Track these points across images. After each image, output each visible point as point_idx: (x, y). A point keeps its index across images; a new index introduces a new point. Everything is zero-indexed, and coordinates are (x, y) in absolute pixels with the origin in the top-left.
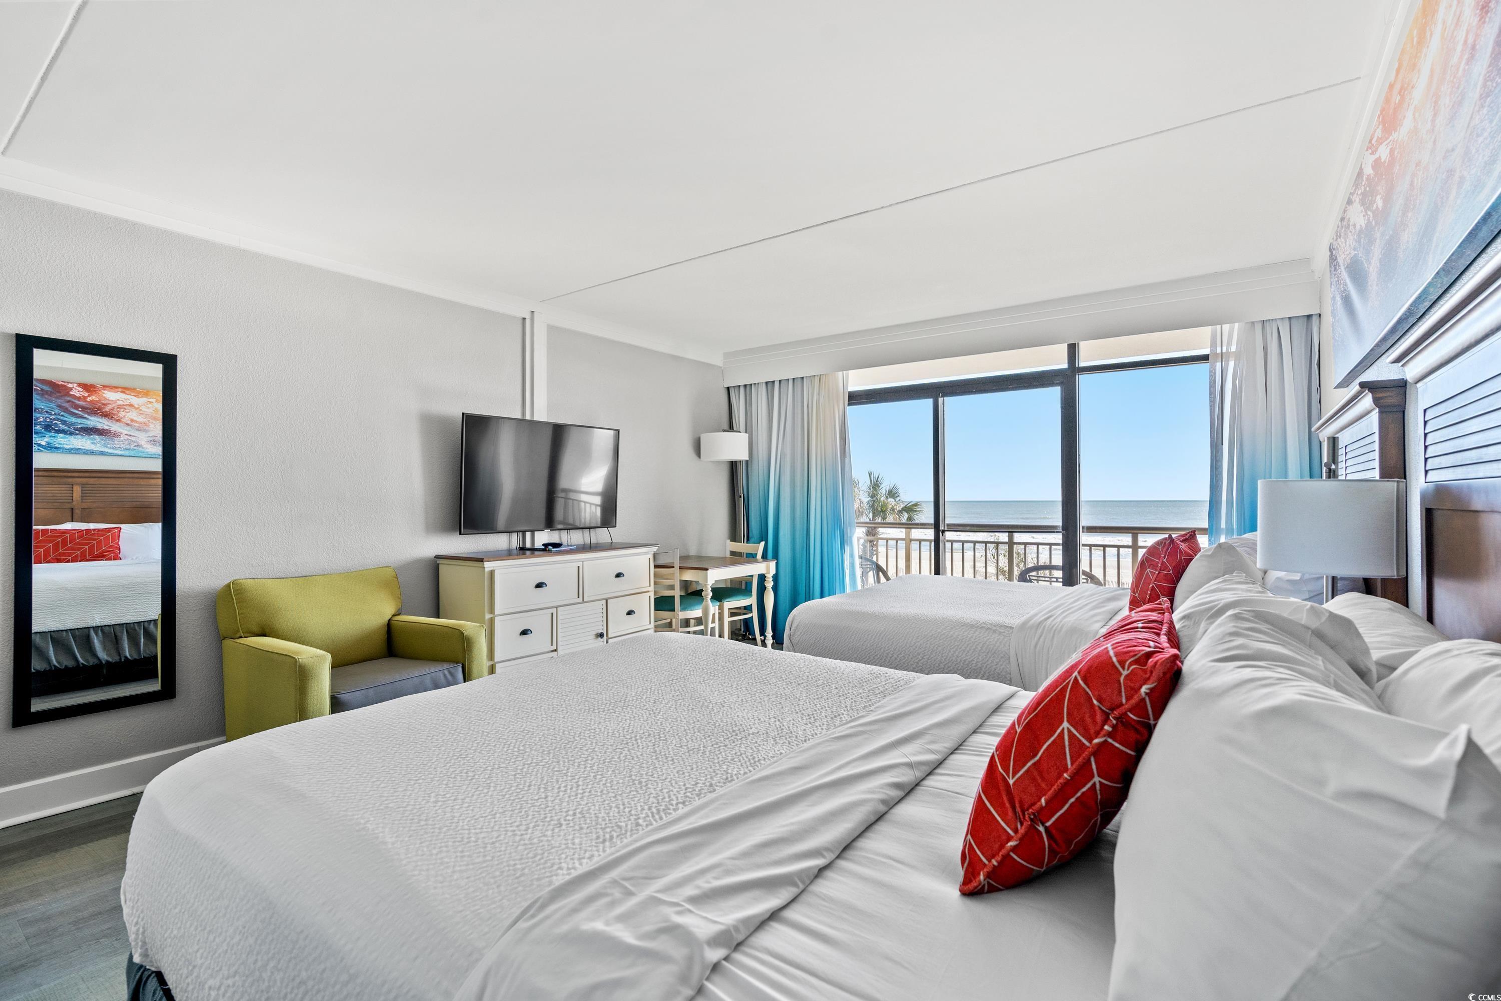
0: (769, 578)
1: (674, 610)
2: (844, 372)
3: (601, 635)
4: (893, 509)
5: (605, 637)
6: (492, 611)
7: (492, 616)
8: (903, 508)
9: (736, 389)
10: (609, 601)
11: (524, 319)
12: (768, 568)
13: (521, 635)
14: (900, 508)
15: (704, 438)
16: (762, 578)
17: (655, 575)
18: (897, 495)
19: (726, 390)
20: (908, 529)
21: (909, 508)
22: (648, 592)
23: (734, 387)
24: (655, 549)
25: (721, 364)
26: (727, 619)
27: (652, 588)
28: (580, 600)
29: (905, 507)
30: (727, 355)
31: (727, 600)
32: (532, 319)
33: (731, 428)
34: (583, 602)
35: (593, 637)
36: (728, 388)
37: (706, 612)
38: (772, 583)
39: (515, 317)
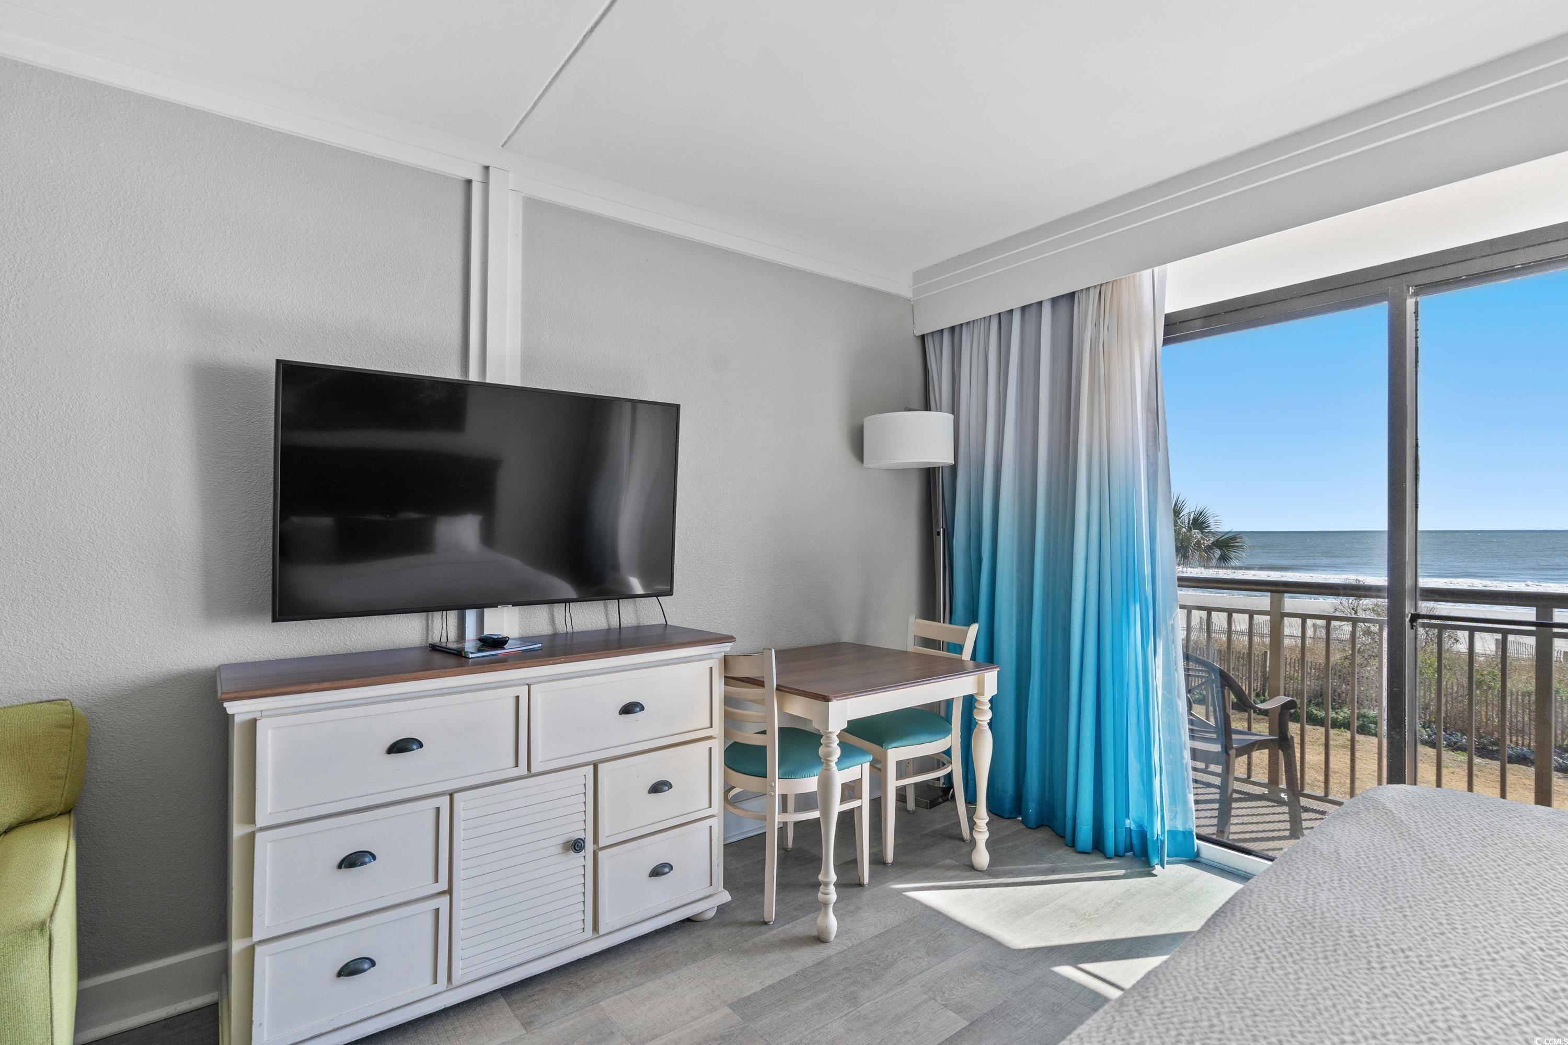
0: (982, 703)
1: (764, 776)
2: (1157, 269)
3: (577, 846)
4: (1198, 543)
5: (590, 847)
6: (250, 818)
7: (248, 829)
8: (1213, 543)
9: (937, 337)
10: (600, 766)
11: (469, 182)
12: (981, 684)
13: (340, 867)
14: (1210, 543)
15: (873, 424)
16: (970, 702)
17: (728, 701)
18: (1205, 525)
19: (919, 341)
20: (1277, 595)
21: (1223, 541)
22: (710, 738)
23: (933, 333)
24: (727, 648)
25: (907, 293)
26: (893, 784)
27: (718, 729)
28: (522, 769)
29: (1217, 540)
30: (919, 276)
31: (894, 745)
32: (486, 183)
33: (927, 406)
34: (530, 774)
35: (558, 849)
36: (923, 338)
37: (826, 784)
38: (989, 715)
39: (446, 178)
